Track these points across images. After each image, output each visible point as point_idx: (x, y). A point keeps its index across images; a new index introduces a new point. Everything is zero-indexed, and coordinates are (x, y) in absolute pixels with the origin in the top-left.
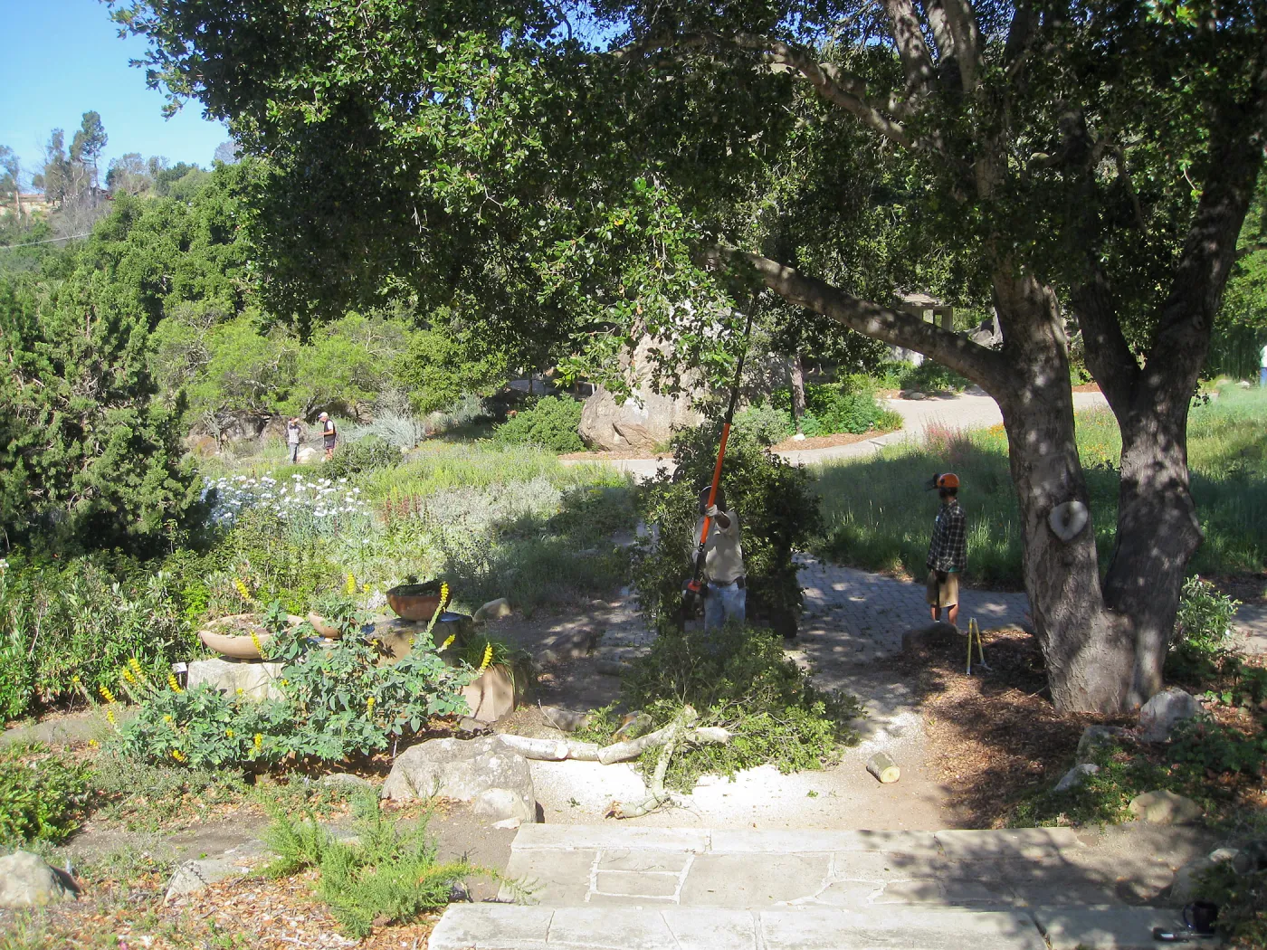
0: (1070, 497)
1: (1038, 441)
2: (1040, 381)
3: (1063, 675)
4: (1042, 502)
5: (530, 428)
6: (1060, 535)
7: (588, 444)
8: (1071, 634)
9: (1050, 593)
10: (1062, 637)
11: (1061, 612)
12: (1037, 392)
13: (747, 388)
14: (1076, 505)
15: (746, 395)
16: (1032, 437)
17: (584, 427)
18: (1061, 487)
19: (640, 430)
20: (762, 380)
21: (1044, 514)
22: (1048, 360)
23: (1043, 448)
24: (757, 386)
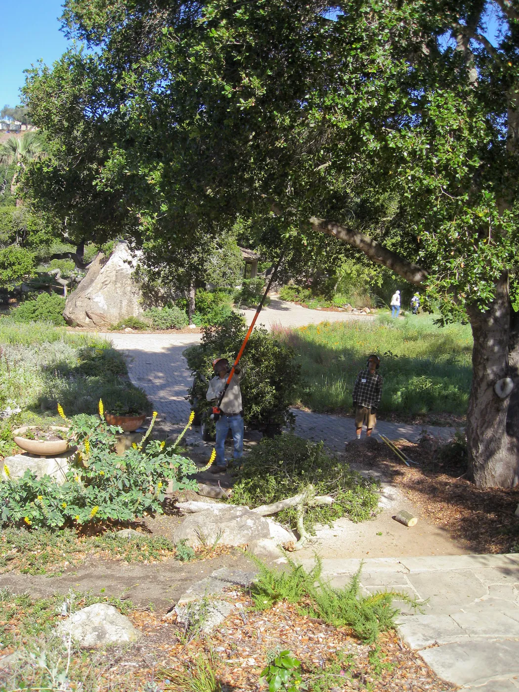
0: (505, 376)
1: (494, 345)
2: (498, 314)
3: (483, 467)
4: (491, 377)
5: (34, 311)
6: (499, 395)
7: (69, 322)
8: (493, 445)
9: (486, 425)
10: (487, 448)
11: (489, 433)
12: (496, 319)
13: (163, 297)
14: (508, 380)
15: (162, 301)
16: (491, 343)
17: (67, 312)
18: (502, 370)
19: (102, 317)
20: (171, 293)
21: (492, 384)
22: (503, 303)
23: (496, 349)
24: (168, 296)
